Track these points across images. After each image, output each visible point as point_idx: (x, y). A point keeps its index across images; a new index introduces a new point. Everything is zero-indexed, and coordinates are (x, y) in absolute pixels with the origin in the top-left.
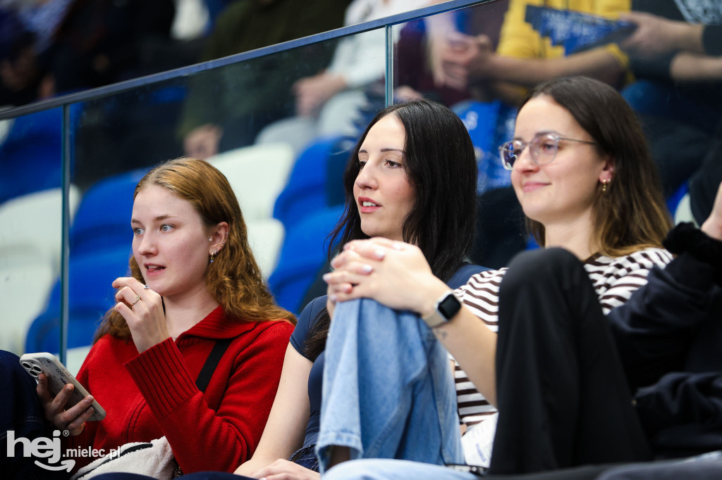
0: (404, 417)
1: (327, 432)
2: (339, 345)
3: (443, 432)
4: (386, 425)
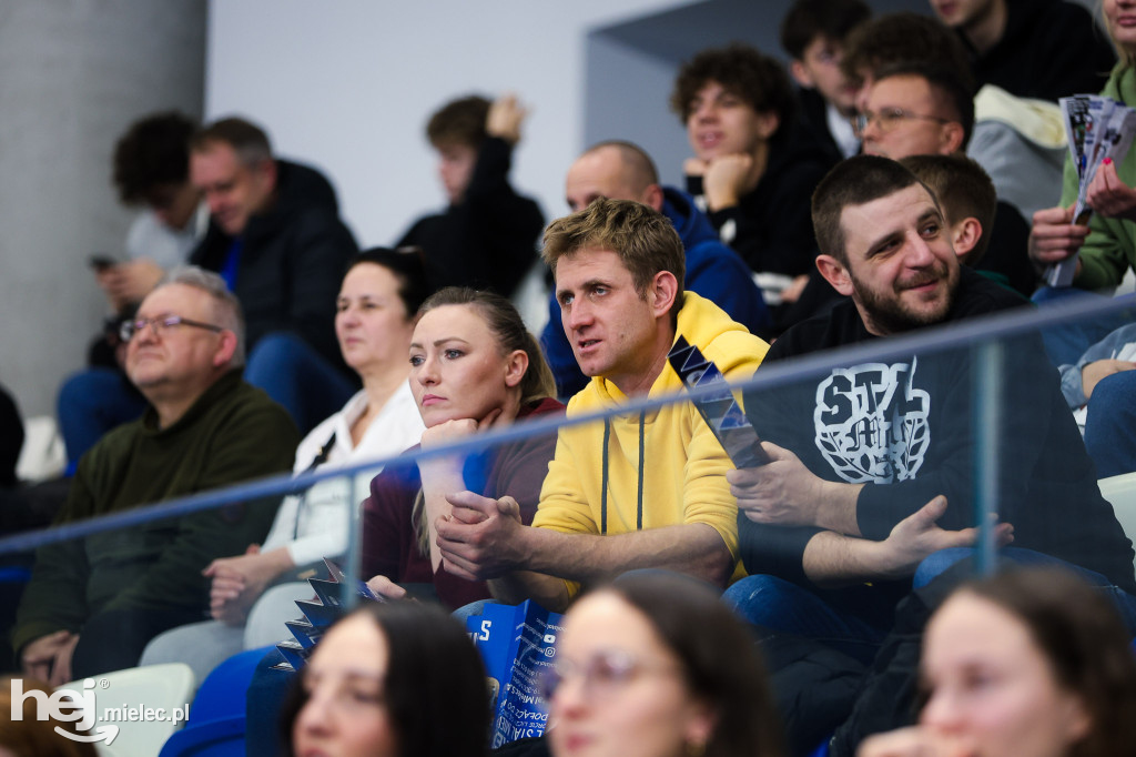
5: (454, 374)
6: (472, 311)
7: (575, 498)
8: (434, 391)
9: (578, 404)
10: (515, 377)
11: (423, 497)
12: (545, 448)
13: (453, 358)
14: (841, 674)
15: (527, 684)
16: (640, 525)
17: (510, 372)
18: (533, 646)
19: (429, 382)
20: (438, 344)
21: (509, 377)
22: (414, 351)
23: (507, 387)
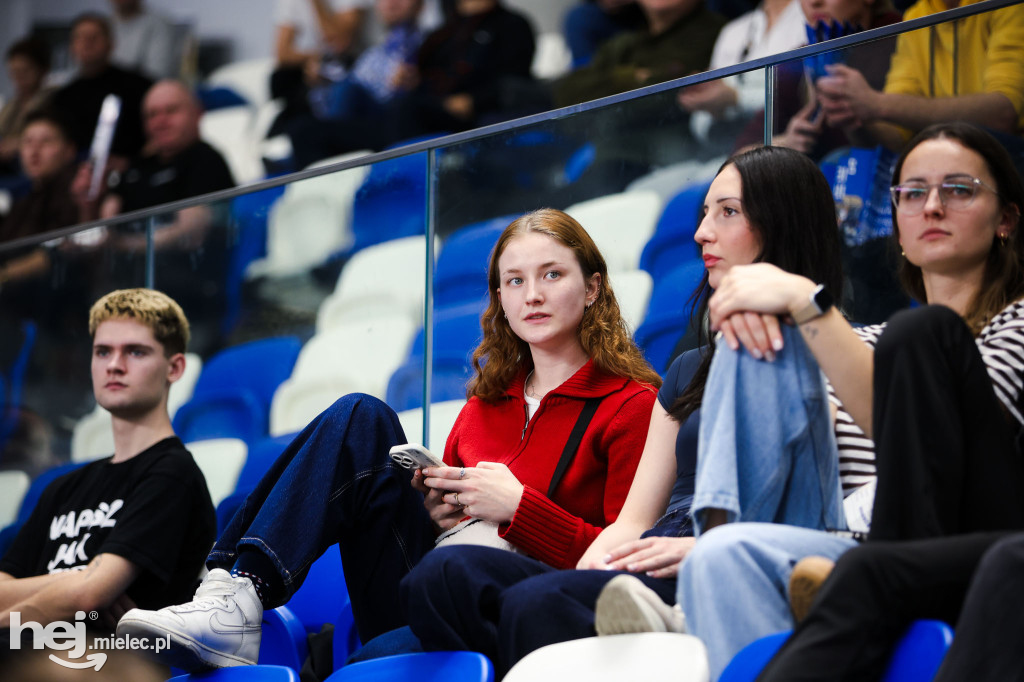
0: (784, 480)
1: (703, 493)
2: (716, 402)
3: (825, 497)
4: (764, 487)
7: (913, 79)
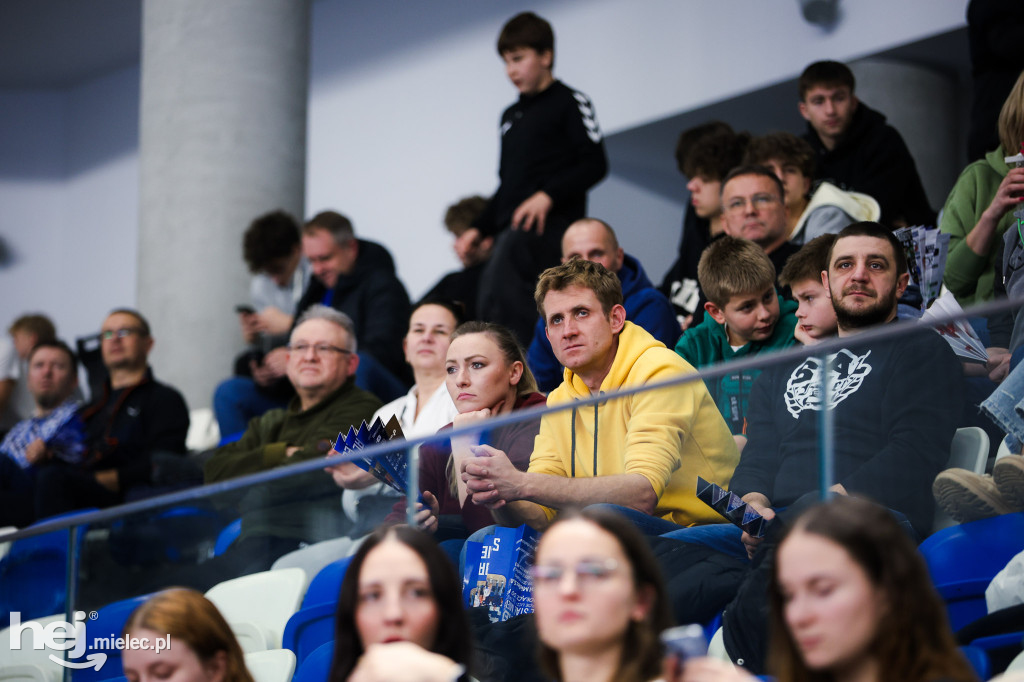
5: (479, 378)
6: (487, 337)
7: (555, 458)
8: (466, 390)
9: (555, 397)
10: (515, 379)
11: (452, 459)
12: (533, 427)
13: (477, 368)
14: (729, 570)
15: (525, 579)
16: (595, 473)
17: (512, 376)
18: (528, 554)
19: (463, 385)
20: (468, 360)
21: (512, 379)
22: (449, 365)
23: (510, 385)
